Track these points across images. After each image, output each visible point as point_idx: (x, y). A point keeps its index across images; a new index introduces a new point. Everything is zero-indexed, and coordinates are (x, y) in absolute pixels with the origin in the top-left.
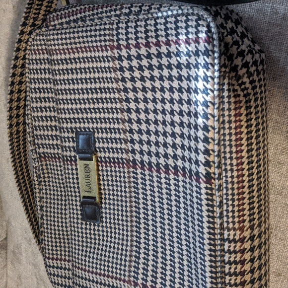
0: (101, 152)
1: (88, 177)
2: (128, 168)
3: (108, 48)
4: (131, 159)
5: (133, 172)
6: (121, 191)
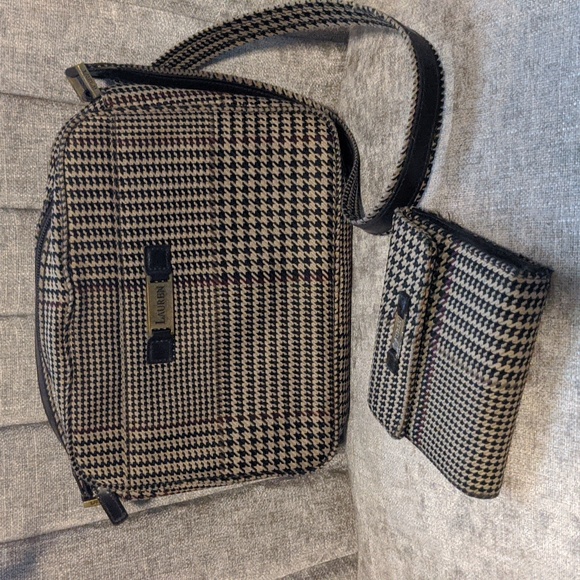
0: (177, 269)
1: (161, 303)
2: (215, 284)
3: (207, 141)
4: (220, 273)
5: (223, 289)
6: (204, 315)
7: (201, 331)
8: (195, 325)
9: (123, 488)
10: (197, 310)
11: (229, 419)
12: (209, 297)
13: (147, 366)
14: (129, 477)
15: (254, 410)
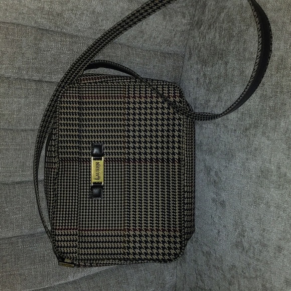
0: (107, 155)
1: (98, 170)
2: (124, 163)
3: (122, 97)
4: (127, 158)
5: (128, 165)
6: (118, 177)
7: (117, 184)
8: (114, 182)
9: (76, 260)
10: (115, 175)
11: (129, 230)
12: (121, 169)
13: (90, 200)
14: (79, 254)
15: (141, 227)
